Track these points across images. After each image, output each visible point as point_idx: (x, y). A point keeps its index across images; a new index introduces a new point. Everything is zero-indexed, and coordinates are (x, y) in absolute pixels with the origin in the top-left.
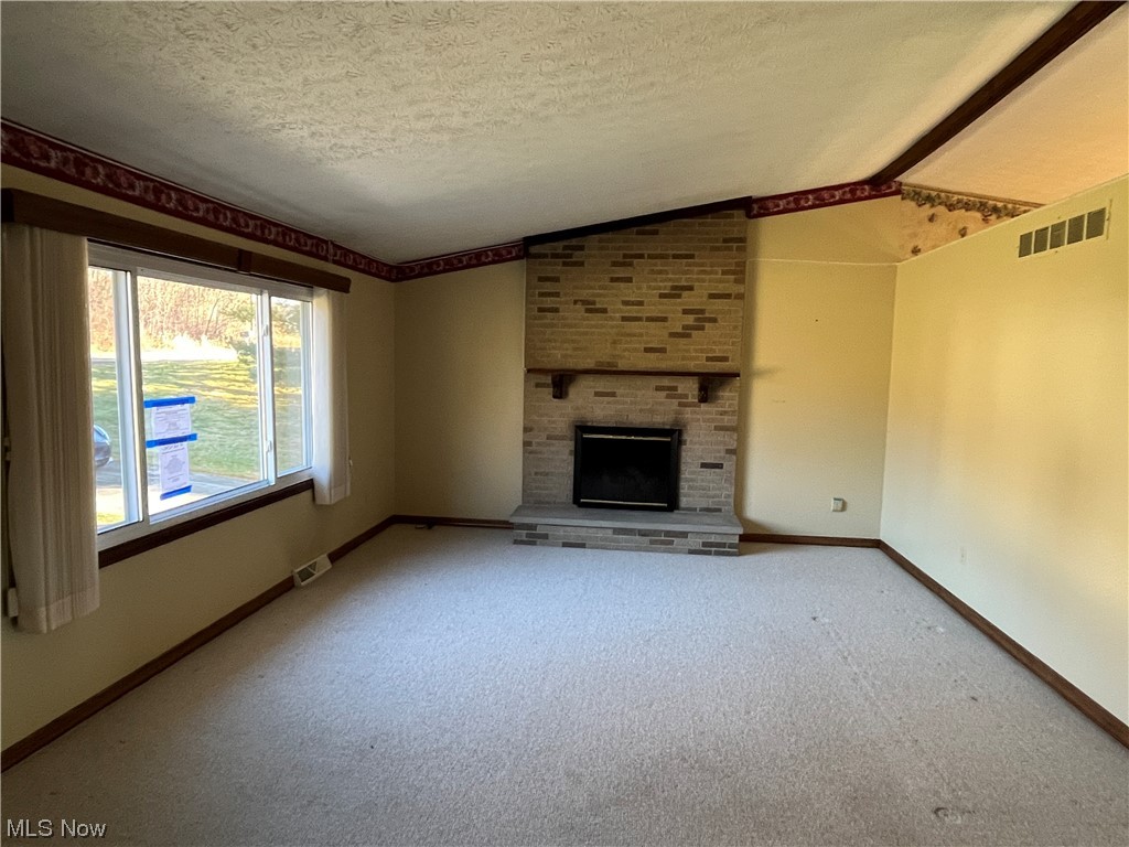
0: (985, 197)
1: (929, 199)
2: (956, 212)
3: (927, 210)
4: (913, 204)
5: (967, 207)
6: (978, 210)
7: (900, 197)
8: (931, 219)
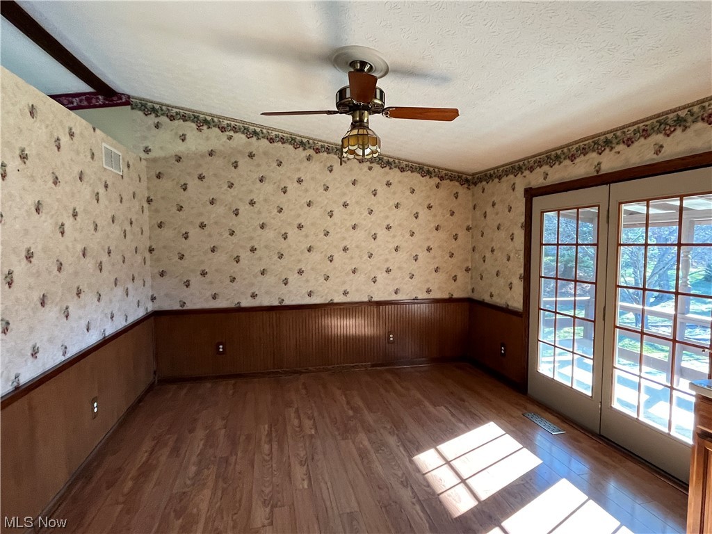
0: (196, 112)
1: (154, 110)
2: (176, 122)
3: (152, 119)
4: (141, 113)
5: (185, 118)
6: (193, 121)
7: (129, 107)
8: (157, 126)
